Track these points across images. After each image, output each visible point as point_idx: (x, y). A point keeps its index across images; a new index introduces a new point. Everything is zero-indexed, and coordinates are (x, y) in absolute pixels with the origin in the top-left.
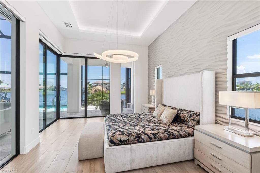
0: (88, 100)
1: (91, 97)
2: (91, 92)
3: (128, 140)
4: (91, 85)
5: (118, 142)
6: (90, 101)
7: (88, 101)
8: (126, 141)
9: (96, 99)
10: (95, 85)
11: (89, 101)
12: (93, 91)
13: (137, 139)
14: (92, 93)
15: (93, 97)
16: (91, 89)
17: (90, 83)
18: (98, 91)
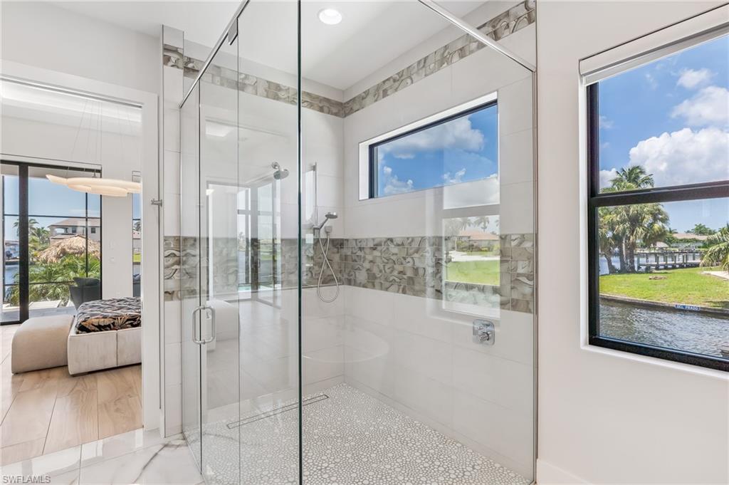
0: (30, 282)
1: (42, 273)
2: (44, 256)
3: (113, 324)
4: (39, 232)
5: (93, 328)
6: (38, 286)
7: (30, 286)
8: (109, 326)
9: (60, 279)
10: (62, 231)
11: (35, 286)
12: (50, 253)
13: (130, 322)
14: (45, 262)
15: (50, 274)
16: (39, 247)
17: (35, 226)
18: (74, 254)
